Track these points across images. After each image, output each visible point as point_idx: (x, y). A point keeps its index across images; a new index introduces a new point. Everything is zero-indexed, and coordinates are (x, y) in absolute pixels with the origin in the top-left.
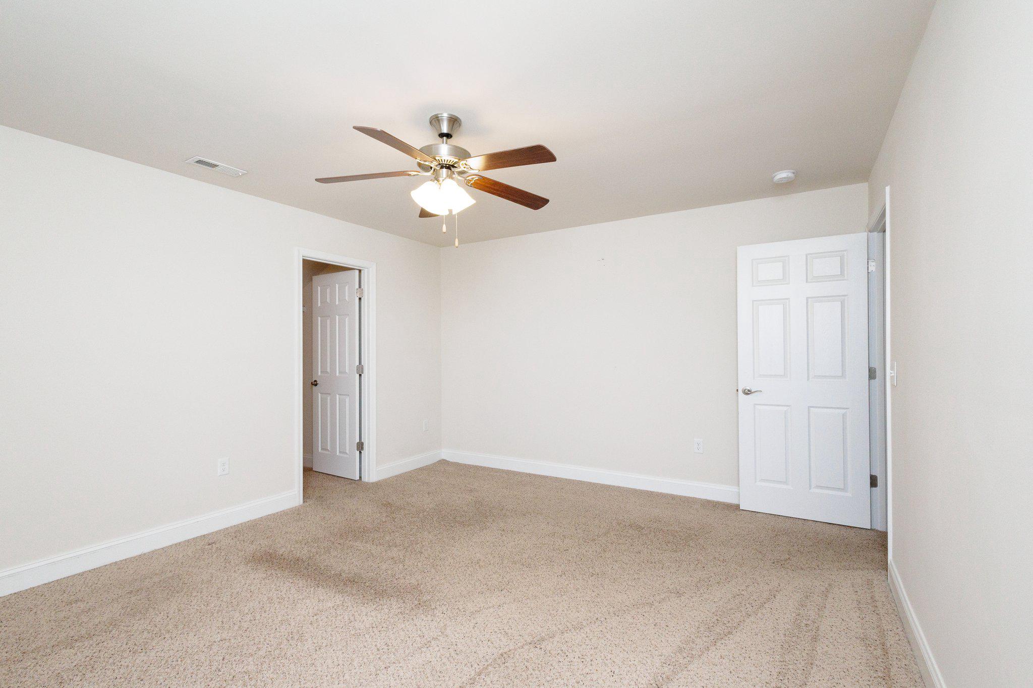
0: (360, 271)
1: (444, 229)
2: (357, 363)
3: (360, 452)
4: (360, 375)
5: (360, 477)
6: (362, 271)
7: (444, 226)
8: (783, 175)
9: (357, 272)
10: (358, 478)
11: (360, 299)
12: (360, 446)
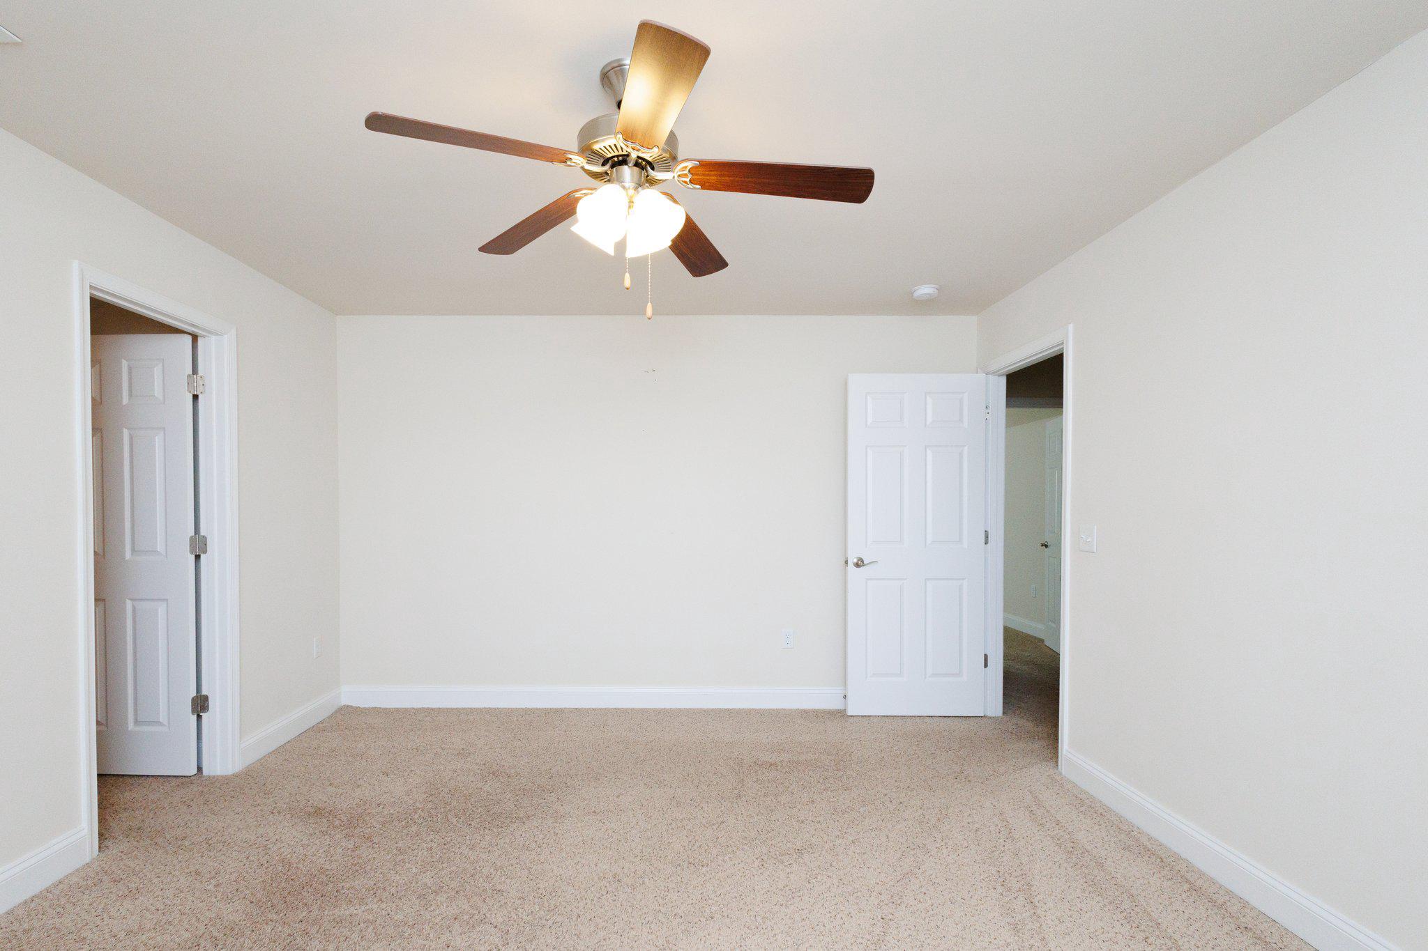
0: (195, 338)
1: (627, 282)
2: (192, 533)
3: (199, 717)
4: (198, 557)
5: (200, 769)
6: (199, 339)
7: (627, 276)
8: (925, 290)
9: (188, 339)
10: (195, 771)
11: (195, 397)
12: (200, 704)
